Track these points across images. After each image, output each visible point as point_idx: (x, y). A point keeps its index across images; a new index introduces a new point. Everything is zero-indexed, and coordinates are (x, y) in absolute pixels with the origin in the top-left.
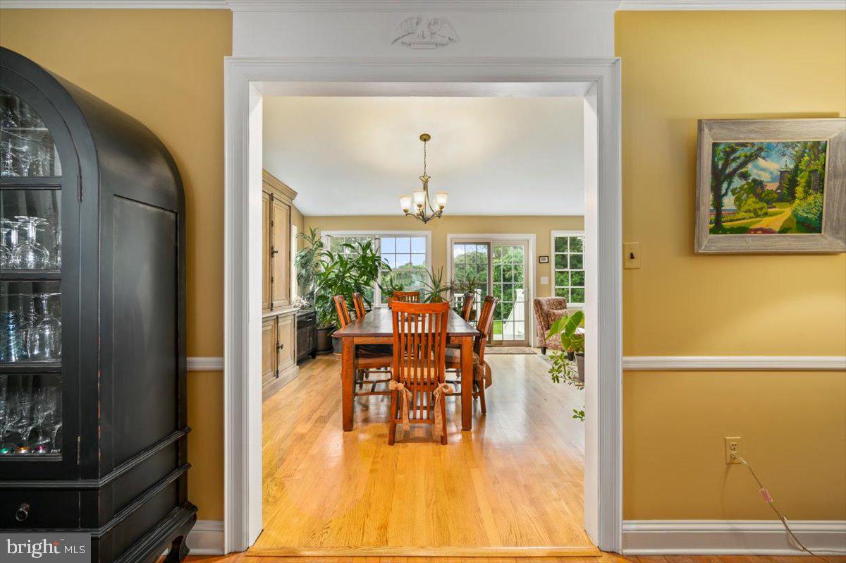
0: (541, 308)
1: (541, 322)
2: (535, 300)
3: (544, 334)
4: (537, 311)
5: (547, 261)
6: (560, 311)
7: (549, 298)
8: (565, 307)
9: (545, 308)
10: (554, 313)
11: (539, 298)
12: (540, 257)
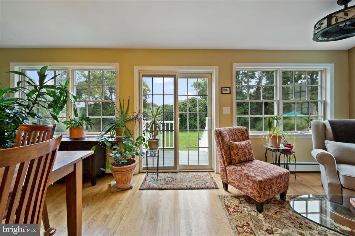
0: (223, 140)
1: (222, 155)
2: (216, 131)
3: (226, 169)
4: (218, 143)
5: (228, 92)
6: (243, 143)
7: (231, 127)
8: (247, 138)
9: (227, 139)
10: (236, 146)
11: (220, 129)
12: (222, 88)
